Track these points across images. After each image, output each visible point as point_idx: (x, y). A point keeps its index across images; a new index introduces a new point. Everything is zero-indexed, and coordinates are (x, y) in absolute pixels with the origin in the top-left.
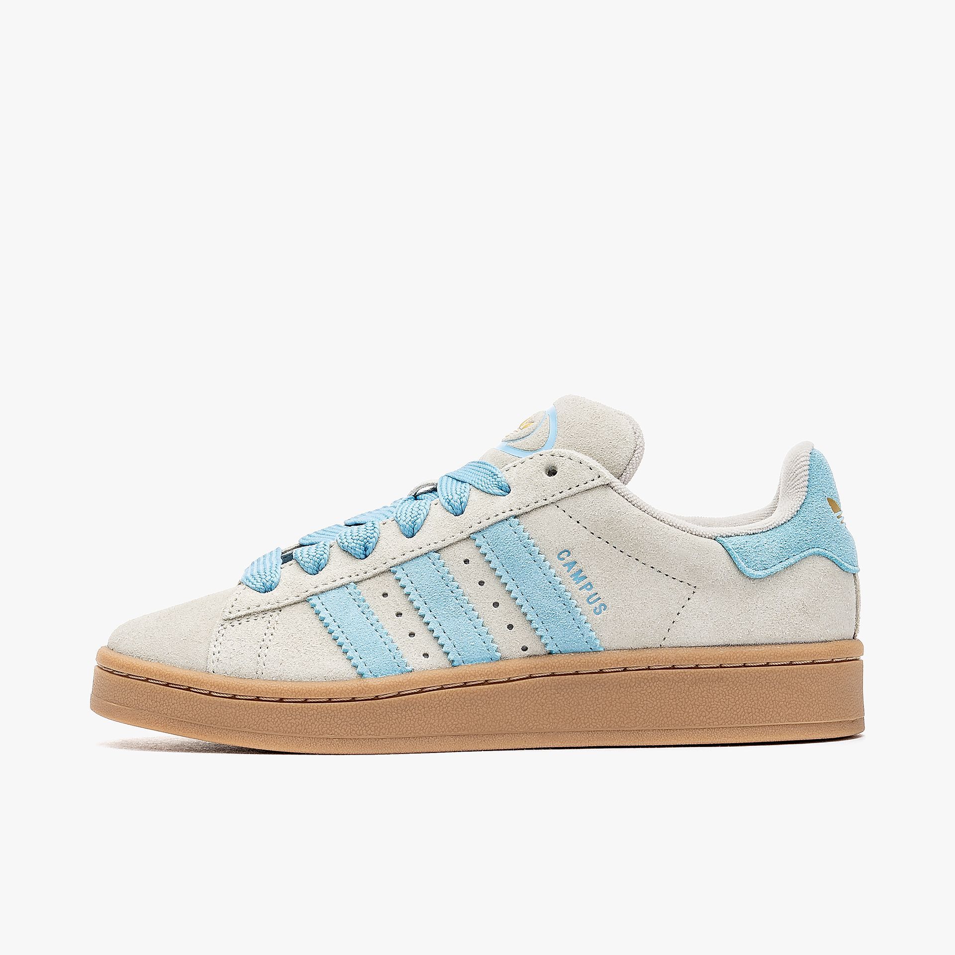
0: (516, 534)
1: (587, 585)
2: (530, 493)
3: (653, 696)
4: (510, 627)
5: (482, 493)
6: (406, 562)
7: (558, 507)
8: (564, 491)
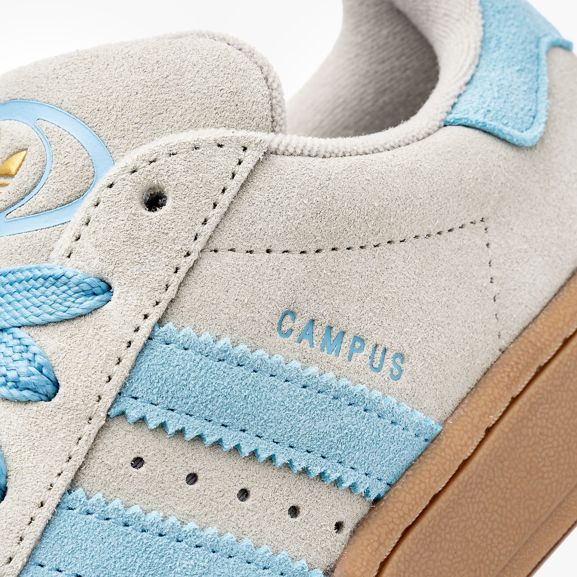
0: (189, 351)
1: (354, 345)
2: (153, 264)
3: (547, 436)
4: (294, 511)
5: (62, 327)
6: (35, 549)
7: (216, 251)
8: (209, 217)
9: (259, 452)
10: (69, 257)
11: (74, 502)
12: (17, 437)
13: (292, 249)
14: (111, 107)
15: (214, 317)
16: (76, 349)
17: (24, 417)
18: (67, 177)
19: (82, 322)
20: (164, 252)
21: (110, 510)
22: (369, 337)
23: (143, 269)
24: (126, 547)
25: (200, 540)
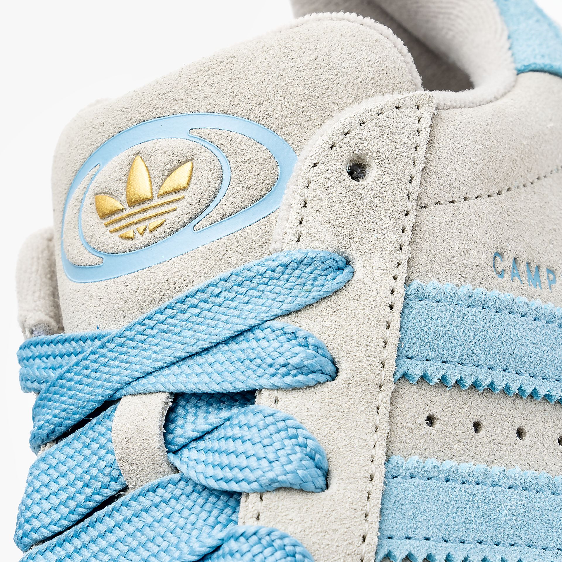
0: (442, 303)
1: (549, 277)
2: (383, 228)
7: (425, 207)
8: (414, 175)
9: (524, 388)
10: (298, 241)
11: (397, 468)
12: (321, 421)
13: (482, 193)
14: (272, 98)
15: (446, 268)
16: (344, 323)
17: (318, 401)
18: (253, 173)
19: (339, 297)
20: (389, 215)
21: (430, 468)
22: (557, 268)
23: (376, 235)
24: (457, 501)
25: (511, 481)
